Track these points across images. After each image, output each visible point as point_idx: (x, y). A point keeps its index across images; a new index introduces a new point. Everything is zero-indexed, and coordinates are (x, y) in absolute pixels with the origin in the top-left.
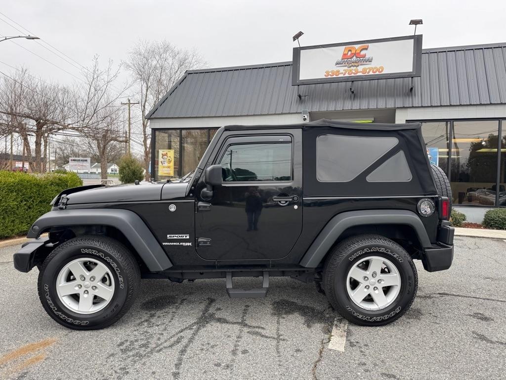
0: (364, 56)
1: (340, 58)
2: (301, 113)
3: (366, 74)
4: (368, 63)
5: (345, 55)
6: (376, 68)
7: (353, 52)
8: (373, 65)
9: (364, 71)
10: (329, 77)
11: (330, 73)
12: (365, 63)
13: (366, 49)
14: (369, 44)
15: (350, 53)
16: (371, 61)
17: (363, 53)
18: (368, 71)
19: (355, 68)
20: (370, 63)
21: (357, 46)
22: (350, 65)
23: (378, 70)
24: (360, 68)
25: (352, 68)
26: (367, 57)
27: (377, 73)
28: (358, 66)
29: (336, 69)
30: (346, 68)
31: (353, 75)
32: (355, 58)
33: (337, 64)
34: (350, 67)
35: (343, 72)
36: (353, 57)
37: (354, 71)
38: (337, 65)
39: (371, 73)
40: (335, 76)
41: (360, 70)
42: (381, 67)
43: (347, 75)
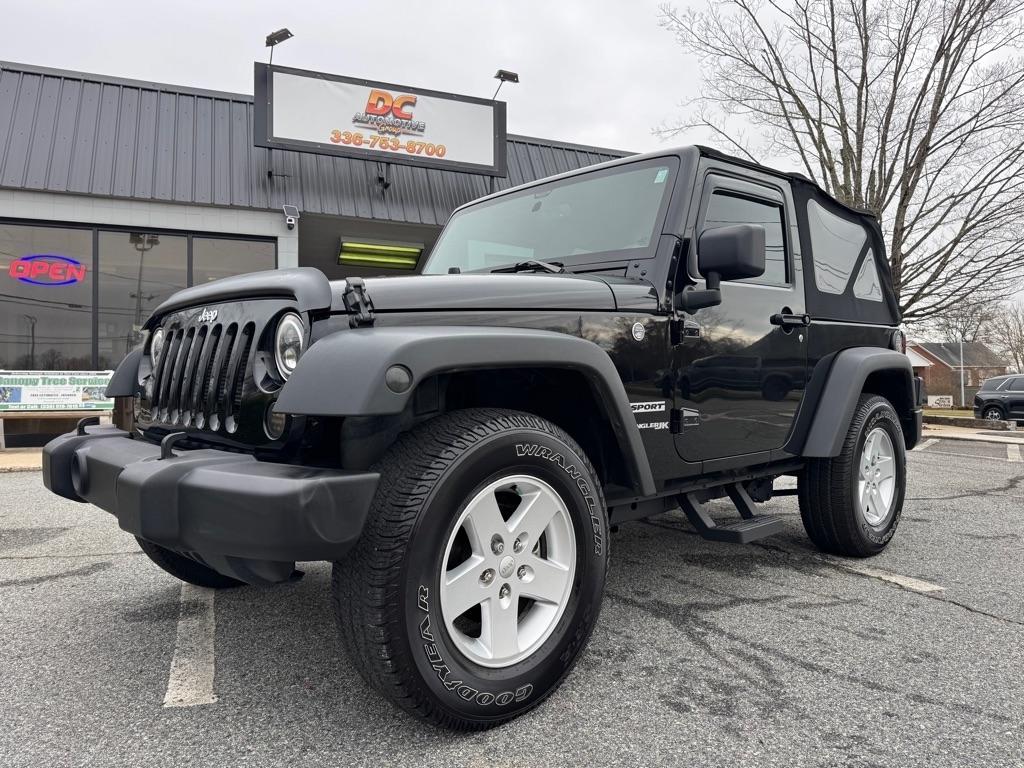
0: (410, 117)
1: (361, 110)
2: (282, 212)
3: (415, 154)
4: (416, 132)
5: (371, 106)
6: (431, 145)
7: (388, 103)
8: (426, 138)
9: (410, 146)
10: (341, 144)
11: (343, 137)
12: (411, 131)
13: (413, 104)
14: (419, 97)
15: (381, 104)
16: (422, 131)
17: (407, 110)
18: (417, 148)
19: (392, 137)
20: (421, 133)
21: (395, 95)
22: (383, 129)
23: (435, 151)
24: (403, 140)
25: (387, 135)
26: (415, 120)
27: (435, 156)
28: (398, 134)
29: (354, 130)
30: (375, 133)
31: (389, 150)
32: (391, 116)
33: (356, 120)
34: (383, 133)
35: (369, 140)
36: (387, 114)
37: (391, 144)
38: (357, 124)
39: (423, 154)
40: (352, 145)
41: (402, 144)
42: (441, 147)
43: (377, 148)
